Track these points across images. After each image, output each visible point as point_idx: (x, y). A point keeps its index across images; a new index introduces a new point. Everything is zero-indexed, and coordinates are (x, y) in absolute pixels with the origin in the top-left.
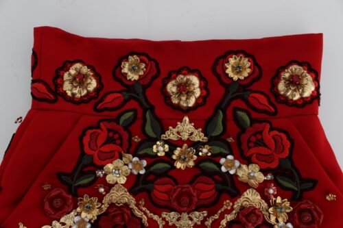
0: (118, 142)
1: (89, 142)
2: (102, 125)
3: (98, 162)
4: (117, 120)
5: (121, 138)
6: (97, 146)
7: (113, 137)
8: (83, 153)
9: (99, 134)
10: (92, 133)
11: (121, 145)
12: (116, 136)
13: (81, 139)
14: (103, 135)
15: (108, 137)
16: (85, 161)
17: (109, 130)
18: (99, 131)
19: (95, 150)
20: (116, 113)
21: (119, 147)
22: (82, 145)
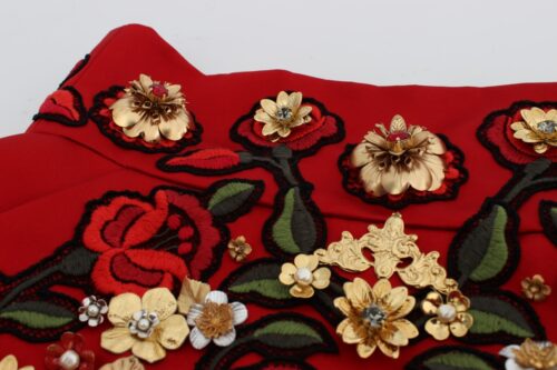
0: (185, 247)
1: (107, 223)
2: (161, 194)
3: (103, 280)
4: (204, 196)
5: (196, 239)
6: (122, 240)
7: (176, 231)
8: (77, 242)
9: (144, 213)
10: (125, 207)
11: (188, 258)
12: (186, 232)
13: (91, 207)
14: (153, 219)
15: (165, 225)
16: (71, 264)
17: (173, 209)
18: (146, 206)
19: (112, 246)
20: (206, 182)
21: (182, 262)
22: (86, 219)
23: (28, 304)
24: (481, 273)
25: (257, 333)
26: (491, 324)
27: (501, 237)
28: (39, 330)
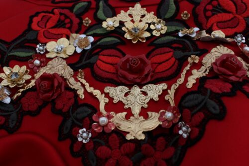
0: (69, 25)
1: (39, 22)
2: (56, 11)
3: (42, 39)
4: (71, 9)
5: (71, 22)
6: (45, 26)
7: (64, 21)
8: (30, 29)
9: (51, 17)
10: (44, 16)
11: (70, 28)
12: (67, 21)
13: (32, 17)
14: (54, 19)
15: (59, 20)
16: (29, 36)
17: (61, 14)
18: (51, 15)
19: (42, 28)
20: (70, 5)
21: (68, 30)
22: (31, 21)
23: (18, 50)
24: (168, 16)
25: (98, 43)
26: (173, 29)
27: (173, 3)
28: (24, 57)
